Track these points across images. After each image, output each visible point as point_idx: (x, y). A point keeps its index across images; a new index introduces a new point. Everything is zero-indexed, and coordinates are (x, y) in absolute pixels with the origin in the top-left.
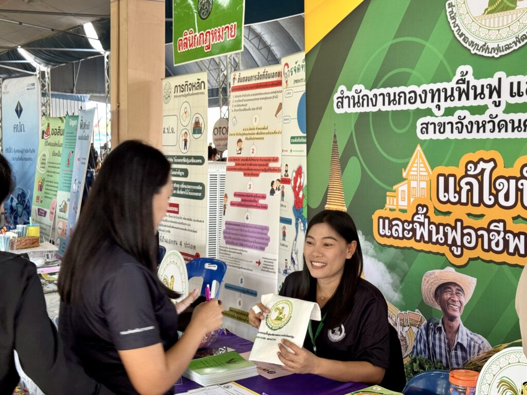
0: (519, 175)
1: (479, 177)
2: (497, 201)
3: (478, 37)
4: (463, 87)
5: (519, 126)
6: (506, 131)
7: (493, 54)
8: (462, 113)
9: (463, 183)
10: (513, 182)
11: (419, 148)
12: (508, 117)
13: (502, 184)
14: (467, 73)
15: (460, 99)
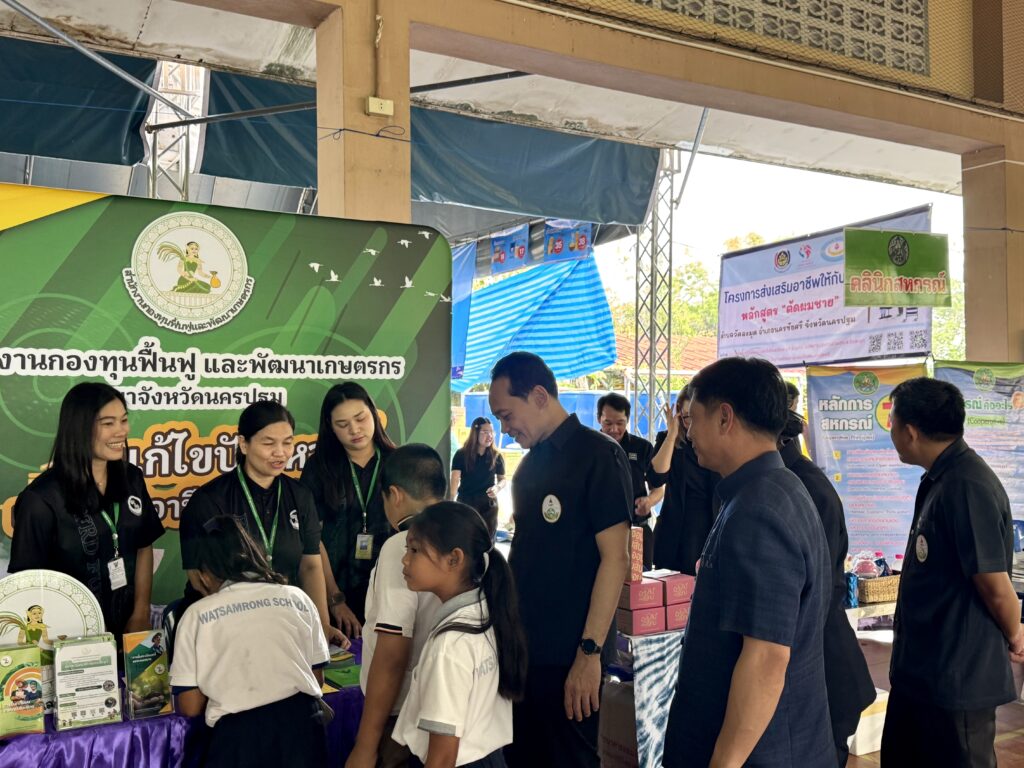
0: (215, 443)
1: (170, 448)
2: (190, 469)
3: (166, 311)
4: (150, 357)
5: (216, 398)
6: (202, 402)
7: (184, 331)
8: (148, 384)
9: (148, 455)
10: (209, 451)
12: (203, 390)
13: (197, 455)
14: (153, 344)
15: (144, 369)
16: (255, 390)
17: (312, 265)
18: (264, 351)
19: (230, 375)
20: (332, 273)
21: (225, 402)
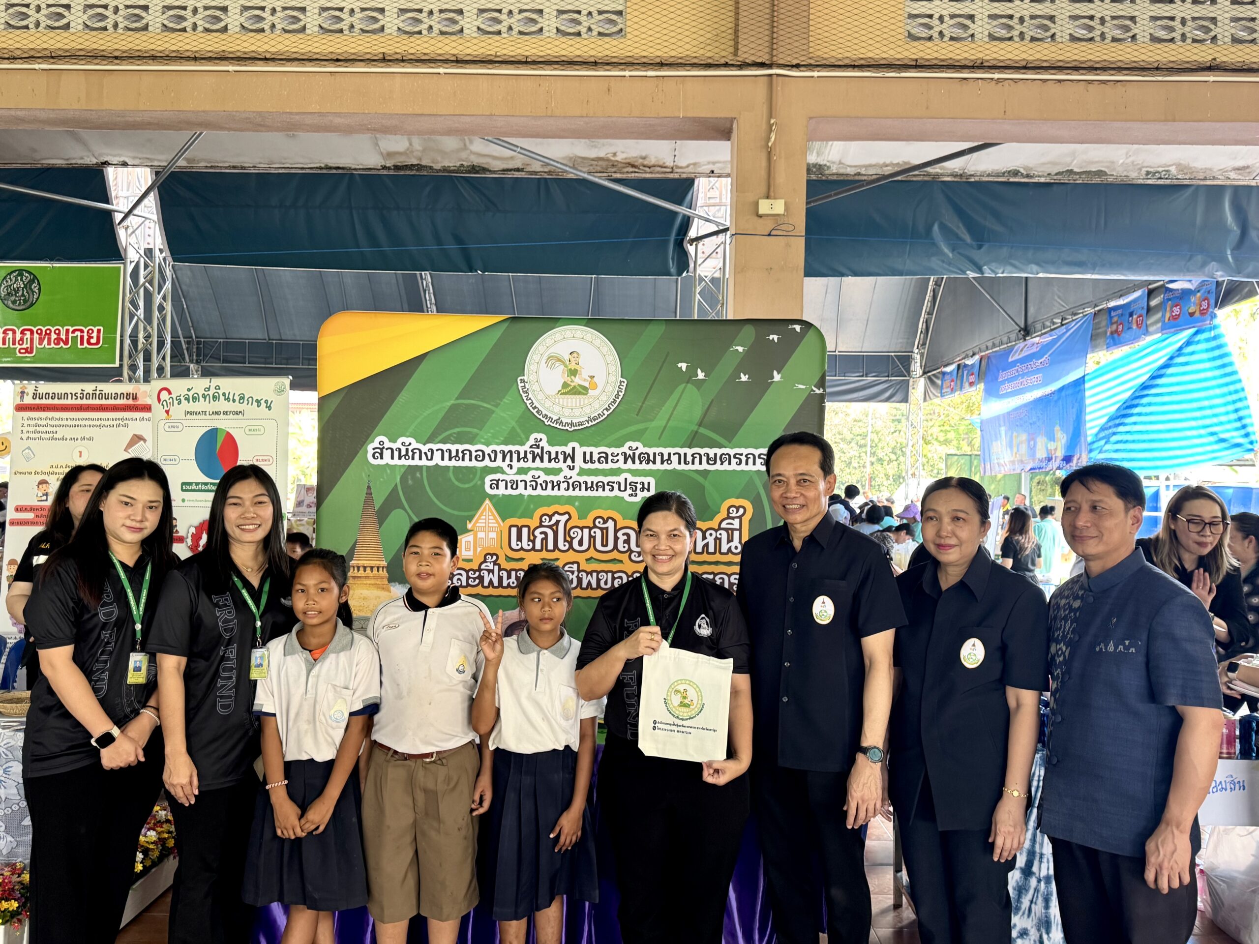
0: (592, 525)
1: (554, 527)
2: (571, 547)
3: (552, 412)
4: (538, 451)
5: (592, 486)
6: (580, 490)
7: (567, 428)
8: (537, 473)
9: (537, 533)
10: (586, 531)
11: (487, 502)
12: (582, 479)
13: (576, 534)
14: (541, 440)
15: (534, 461)
16: (626, 479)
17: (679, 365)
18: (634, 445)
19: (604, 466)
20: (699, 371)
21: (600, 490)
